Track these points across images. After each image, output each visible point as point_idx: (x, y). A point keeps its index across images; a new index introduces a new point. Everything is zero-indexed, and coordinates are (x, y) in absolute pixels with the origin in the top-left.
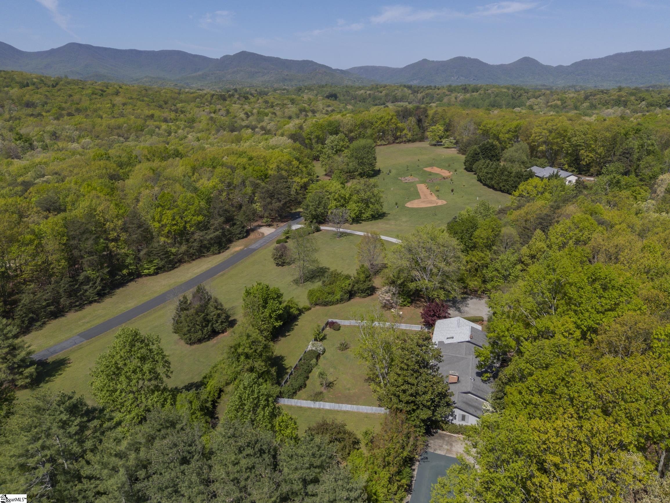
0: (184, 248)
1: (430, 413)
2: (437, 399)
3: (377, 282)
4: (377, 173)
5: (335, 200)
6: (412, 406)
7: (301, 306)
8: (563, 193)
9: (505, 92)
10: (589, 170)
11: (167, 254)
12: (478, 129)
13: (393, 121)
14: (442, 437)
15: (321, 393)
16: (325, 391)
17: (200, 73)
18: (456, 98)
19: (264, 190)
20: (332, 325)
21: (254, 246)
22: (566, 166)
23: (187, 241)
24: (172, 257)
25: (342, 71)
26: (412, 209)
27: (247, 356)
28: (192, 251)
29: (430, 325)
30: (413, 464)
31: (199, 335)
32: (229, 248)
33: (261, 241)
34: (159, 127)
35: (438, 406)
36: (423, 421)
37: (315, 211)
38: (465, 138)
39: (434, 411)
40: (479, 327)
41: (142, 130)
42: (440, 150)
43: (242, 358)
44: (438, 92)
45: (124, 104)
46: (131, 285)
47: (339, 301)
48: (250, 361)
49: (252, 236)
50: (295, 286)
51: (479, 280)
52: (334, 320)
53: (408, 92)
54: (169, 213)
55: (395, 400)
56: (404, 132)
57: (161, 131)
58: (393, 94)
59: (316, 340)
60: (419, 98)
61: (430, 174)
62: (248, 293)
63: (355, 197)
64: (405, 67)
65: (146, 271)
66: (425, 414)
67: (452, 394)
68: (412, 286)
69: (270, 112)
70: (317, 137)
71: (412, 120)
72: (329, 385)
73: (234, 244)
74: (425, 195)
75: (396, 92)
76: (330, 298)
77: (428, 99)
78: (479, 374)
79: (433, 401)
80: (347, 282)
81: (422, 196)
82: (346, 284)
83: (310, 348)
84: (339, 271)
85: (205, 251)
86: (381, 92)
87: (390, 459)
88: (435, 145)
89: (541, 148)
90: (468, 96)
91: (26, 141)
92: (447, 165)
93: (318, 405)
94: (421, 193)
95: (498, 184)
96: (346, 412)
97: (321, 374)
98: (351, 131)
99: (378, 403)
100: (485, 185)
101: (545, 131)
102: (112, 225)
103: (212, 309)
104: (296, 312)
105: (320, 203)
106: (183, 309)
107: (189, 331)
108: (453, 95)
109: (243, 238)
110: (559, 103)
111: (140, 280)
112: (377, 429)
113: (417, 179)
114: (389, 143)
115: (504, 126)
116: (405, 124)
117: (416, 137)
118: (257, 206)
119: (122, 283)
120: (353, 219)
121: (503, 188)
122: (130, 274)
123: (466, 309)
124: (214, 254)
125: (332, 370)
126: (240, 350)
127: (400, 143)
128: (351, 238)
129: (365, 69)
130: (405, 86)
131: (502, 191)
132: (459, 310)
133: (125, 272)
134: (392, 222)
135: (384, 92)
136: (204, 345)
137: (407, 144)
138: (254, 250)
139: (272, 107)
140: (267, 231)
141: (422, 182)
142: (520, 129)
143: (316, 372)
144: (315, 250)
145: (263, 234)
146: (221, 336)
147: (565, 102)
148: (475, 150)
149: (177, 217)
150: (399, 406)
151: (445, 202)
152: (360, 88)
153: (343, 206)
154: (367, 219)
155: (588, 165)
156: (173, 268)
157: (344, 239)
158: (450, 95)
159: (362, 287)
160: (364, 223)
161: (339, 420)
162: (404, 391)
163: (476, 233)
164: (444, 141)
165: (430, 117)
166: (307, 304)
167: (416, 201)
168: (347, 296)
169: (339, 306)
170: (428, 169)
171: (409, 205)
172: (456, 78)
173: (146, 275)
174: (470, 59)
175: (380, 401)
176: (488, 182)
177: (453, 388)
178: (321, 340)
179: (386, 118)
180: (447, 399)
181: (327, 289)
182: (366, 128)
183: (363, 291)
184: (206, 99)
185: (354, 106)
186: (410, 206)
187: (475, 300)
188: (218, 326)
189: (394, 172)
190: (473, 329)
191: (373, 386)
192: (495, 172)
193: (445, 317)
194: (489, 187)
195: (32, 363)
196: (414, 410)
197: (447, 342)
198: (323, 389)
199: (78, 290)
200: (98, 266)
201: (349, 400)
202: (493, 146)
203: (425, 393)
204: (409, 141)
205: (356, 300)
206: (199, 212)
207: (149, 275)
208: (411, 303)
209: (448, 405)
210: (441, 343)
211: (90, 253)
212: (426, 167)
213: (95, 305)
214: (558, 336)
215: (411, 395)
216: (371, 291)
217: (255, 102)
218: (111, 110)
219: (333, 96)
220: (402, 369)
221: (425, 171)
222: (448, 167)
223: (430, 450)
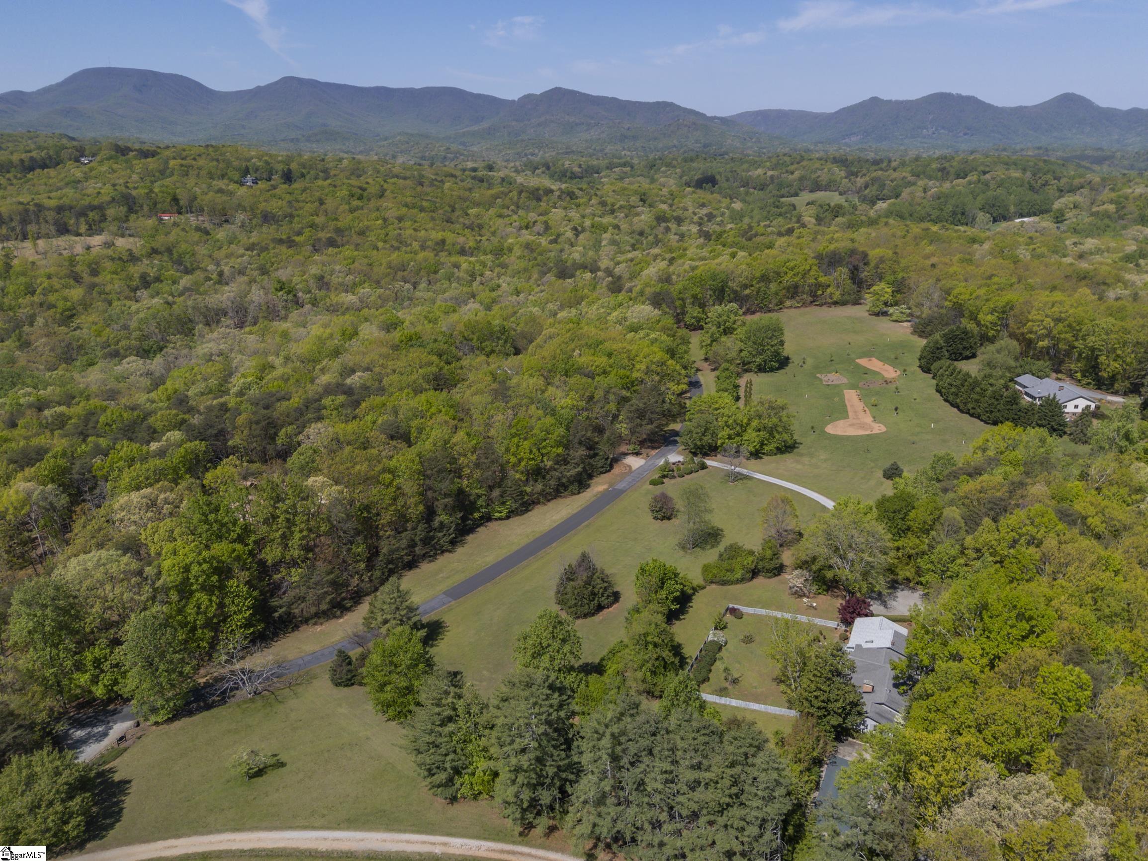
0: (539, 487)
1: (840, 720)
2: (848, 708)
3: (787, 557)
4: (784, 362)
5: (728, 426)
6: (823, 712)
7: (695, 583)
8: (1042, 450)
9: (1017, 179)
10: (1112, 385)
11: (522, 493)
12: (946, 299)
13: (812, 273)
14: (852, 745)
15: (726, 689)
16: (730, 687)
17: (485, 125)
18: (925, 191)
19: (633, 409)
20: (733, 611)
21: (620, 486)
22: (1079, 375)
23: (544, 477)
24: (526, 498)
25: (724, 121)
26: (836, 437)
27: (656, 645)
28: (548, 490)
29: (848, 622)
30: (821, 766)
31: (586, 609)
32: (589, 486)
33: (628, 479)
34: (457, 266)
35: (849, 714)
36: (833, 727)
37: (701, 440)
38: (926, 312)
39: (844, 719)
40: (904, 631)
41: (436, 272)
42: (884, 324)
43: (650, 647)
44: (895, 175)
45: (400, 219)
46: (481, 530)
47: (738, 581)
48: (658, 650)
49: (616, 470)
50: (682, 553)
51: (913, 570)
52: (736, 606)
53: (839, 173)
54: (526, 444)
55: (806, 704)
56: (829, 290)
57: (461, 274)
58: (814, 176)
59: (716, 628)
60: (859, 185)
61: (866, 372)
62: (643, 571)
63: (755, 423)
64: (837, 113)
65: (497, 515)
66: (835, 720)
67: (864, 704)
68: (829, 575)
69: (610, 224)
70: (695, 297)
71: (842, 272)
72: (735, 681)
73: (595, 480)
74: (855, 412)
75: (819, 172)
76: (729, 576)
77: (875, 188)
78: (896, 686)
79: (844, 709)
80: (751, 558)
81: (850, 414)
82: (749, 561)
83: (710, 638)
84: (740, 544)
85: (562, 490)
86: (792, 173)
87: (802, 756)
88: (877, 314)
89: (1041, 344)
90: (947, 185)
91: (289, 292)
92: (893, 357)
93: (724, 701)
94: (849, 409)
95: (965, 404)
96: (753, 711)
97: (726, 670)
98: (745, 287)
99: (787, 705)
100: (946, 400)
101: (1049, 320)
102: (466, 461)
103: (599, 581)
104: (690, 592)
105: (706, 430)
106: (569, 579)
107: (576, 605)
108: (921, 183)
109: (606, 472)
110: (1111, 208)
111: (489, 524)
112: (787, 730)
113: (845, 381)
114: (804, 305)
115: (987, 300)
116: (832, 278)
117: (846, 297)
118: (623, 428)
119: (471, 530)
120: (751, 454)
121: (972, 411)
122: (482, 518)
123: (894, 603)
124: (573, 494)
125: (737, 665)
126: (649, 639)
127: (821, 305)
128: (749, 483)
129: (764, 116)
130: (835, 161)
131: (972, 415)
132: (885, 604)
133: (477, 515)
134: (806, 460)
135: (797, 174)
136: (589, 620)
137: (833, 309)
138: (622, 492)
139: (613, 212)
140: (634, 462)
141: (853, 387)
142: (1012, 309)
143: (719, 666)
144: (711, 511)
145: (630, 467)
146: (605, 611)
147: (1124, 207)
148: (937, 342)
149: (534, 450)
150: (811, 711)
151: (883, 429)
152: (755, 164)
153: (738, 435)
154: (770, 454)
155: (1113, 378)
156: (527, 511)
157: (739, 484)
158: (914, 184)
159: (768, 566)
160: (765, 458)
161: (749, 717)
162: (816, 697)
163: (912, 515)
164: (891, 310)
165: (872, 264)
166: (702, 583)
167: (841, 423)
168: (749, 575)
169: (739, 586)
170: (863, 362)
171: (830, 429)
172: (931, 131)
173: (496, 519)
174: (960, 97)
175: (791, 705)
176: (951, 398)
177: (866, 699)
178: (722, 629)
179: (802, 268)
180: (858, 708)
181: (725, 565)
182: (770, 282)
183: (768, 571)
184: (511, 199)
185: (744, 201)
186: (832, 432)
187: (906, 593)
188: (604, 601)
189: (810, 361)
190: (896, 634)
191: (782, 687)
192: (963, 385)
193: (866, 615)
194: (952, 405)
195: (423, 626)
196: (825, 716)
197: (865, 646)
198: (727, 685)
199: (433, 538)
200: (450, 510)
201: (756, 699)
202: (965, 332)
203: (836, 701)
204: (836, 303)
205: (760, 581)
206: (559, 444)
207: (500, 519)
208: (827, 591)
209: (860, 714)
210: (859, 647)
211: (446, 495)
212: (860, 357)
213: (447, 554)
214: (965, 661)
215: (823, 701)
216: (779, 570)
217: (586, 204)
218: (383, 231)
219: (707, 181)
220: (814, 675)
221: (858, 366)
222: (894, 361)
223: (840, 756)
